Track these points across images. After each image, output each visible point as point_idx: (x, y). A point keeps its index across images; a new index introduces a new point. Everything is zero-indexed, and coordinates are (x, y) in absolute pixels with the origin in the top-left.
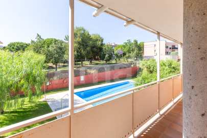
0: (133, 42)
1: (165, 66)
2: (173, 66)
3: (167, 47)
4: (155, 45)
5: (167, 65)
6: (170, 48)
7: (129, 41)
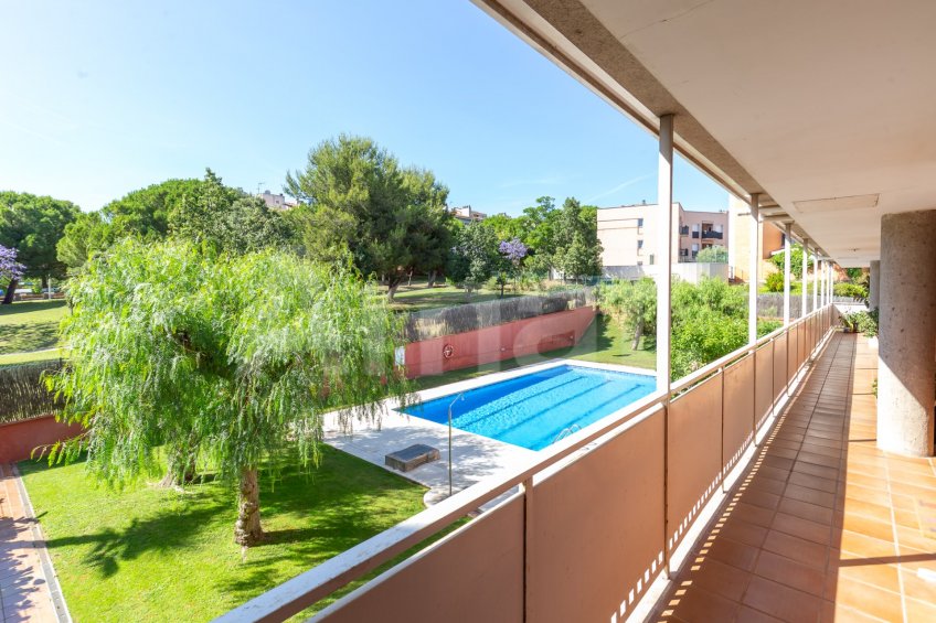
0: (559, 205)
1: (701, 303)
2: (724, 303)
3: (684, 230)
4: (640, 222)
5: (705, 298)
6: (695, 235)
7: (545, 202)
